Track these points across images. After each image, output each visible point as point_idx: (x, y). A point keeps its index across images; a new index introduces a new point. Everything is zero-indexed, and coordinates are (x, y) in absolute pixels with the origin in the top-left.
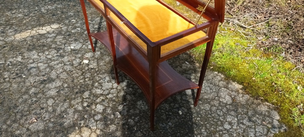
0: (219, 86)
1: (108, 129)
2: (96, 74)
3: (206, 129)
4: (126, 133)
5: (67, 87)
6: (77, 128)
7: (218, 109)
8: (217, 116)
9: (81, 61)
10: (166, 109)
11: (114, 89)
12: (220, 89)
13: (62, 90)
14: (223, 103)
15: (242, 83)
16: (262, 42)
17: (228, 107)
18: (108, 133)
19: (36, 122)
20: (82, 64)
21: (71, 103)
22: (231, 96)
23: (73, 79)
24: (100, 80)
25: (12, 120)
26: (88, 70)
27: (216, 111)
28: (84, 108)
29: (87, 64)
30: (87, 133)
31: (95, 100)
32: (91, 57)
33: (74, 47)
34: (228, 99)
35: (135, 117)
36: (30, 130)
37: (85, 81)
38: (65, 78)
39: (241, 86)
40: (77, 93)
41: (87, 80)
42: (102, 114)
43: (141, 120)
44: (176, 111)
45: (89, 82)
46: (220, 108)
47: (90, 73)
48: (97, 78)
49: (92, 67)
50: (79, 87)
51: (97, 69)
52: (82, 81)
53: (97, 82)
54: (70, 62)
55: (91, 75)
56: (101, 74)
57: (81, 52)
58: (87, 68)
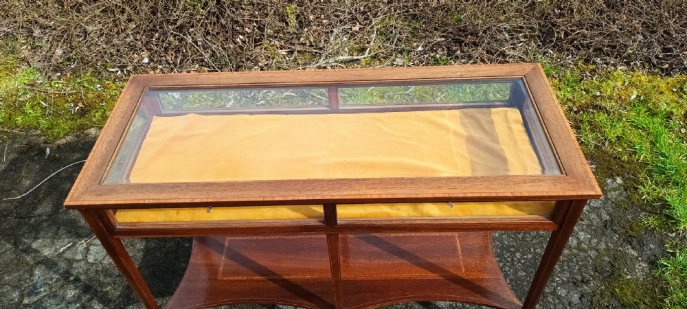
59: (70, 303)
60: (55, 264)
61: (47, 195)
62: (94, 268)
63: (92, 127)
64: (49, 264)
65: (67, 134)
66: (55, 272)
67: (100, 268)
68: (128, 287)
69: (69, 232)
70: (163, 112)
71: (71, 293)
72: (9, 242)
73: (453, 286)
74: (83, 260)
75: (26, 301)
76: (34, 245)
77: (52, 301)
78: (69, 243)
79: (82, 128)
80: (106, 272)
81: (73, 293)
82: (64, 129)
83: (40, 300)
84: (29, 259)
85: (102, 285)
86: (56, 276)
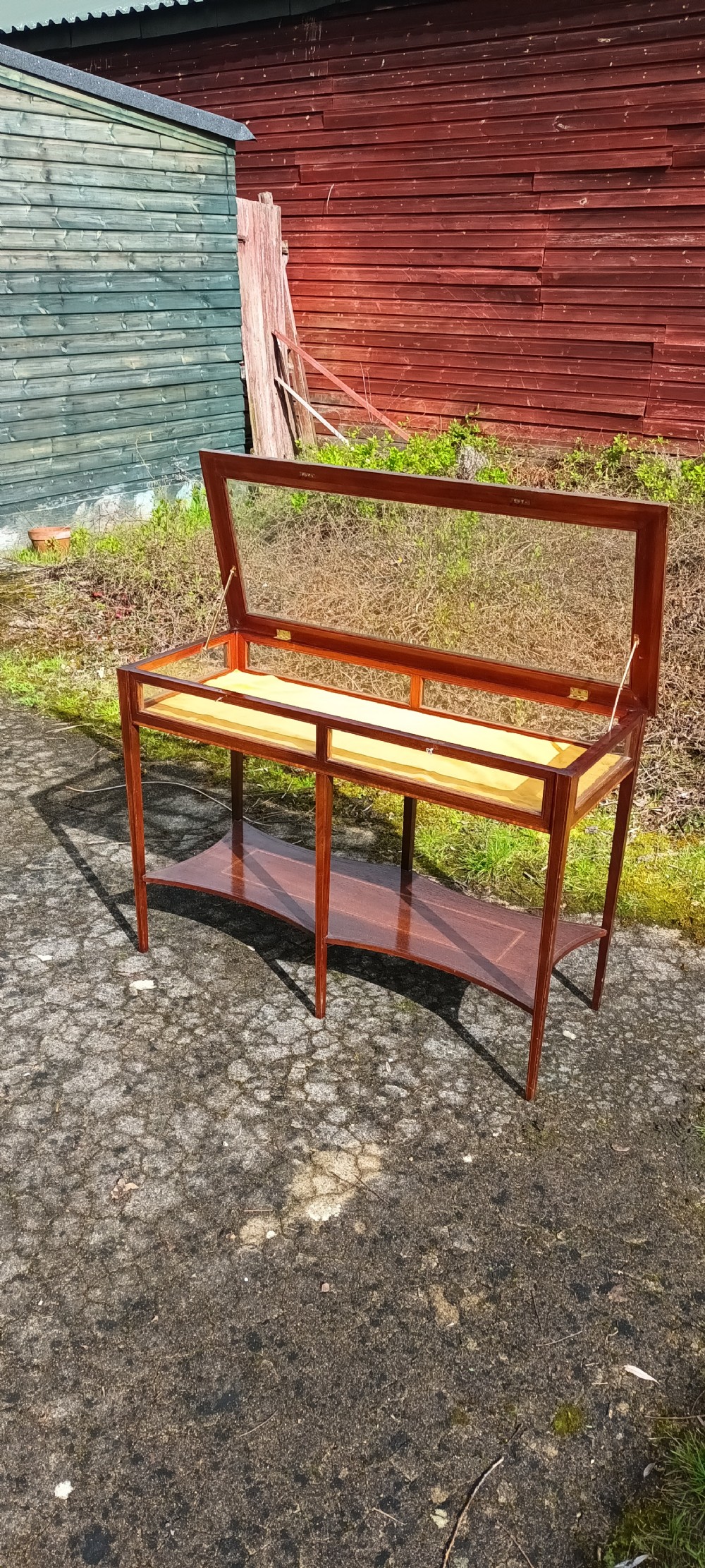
0: (621, 947)
1: (398, 1134)
2: (217, 1010)
3: (667, 1052)
4: (461, 1127)
5: (148, 1071)
6: (296, 1161)
7: (660, 999)
8: (670, 1014)
9: (122, 987)
10: (522, 1037)
11: (317, 1032)
12: (630, 953)
13: (140, 1082)
14: (662, 982)
15: (674, 922)
16: (652, 812)
17: (680, 986)
18: (406, 1143)
19: (136, 1190)
21: (209, 1107)
22: (668, 961)
23: (150, 1043)
24: (248, 1021)
25: (36, 1213)
26: (175, 1004)
27: (660, 1004)
28: (267, 1105)
29: (154, 990)
30: (342, 1165)
31: (286, 1077)
32: (148, 969)
33: (52, 954)
34: (664, 971)
35: (453, 1080)
36: (137, 1218)
37: (197, 1038)
38: (115, 1047)
39: (675, 933)
40: (201, 1076)
41: (198, 1032)
42: (343, 1104)
43: (477, 1085)
44: (555, 1035)
45: (212, 1037)
46: (663, 994)
47: (192, 1010)
48: (231, 1017)
49: (185, 994)
50: (191, 1059)
51: (207, 996)
52: (188, 1041)
53: (244, 1028)
54: (84, 999)
55: (202, 1015)
56: (235, 1005)
57: (94, 962)
58: (166, 1002)
59: (68, 882)
60: (77, 852)
61: (110, 799)
62: (111, 866)
63: (201, 760)
64: (70, 848)
65: (169, 759)
66: (71, 856)
67: (117, 868)
68: (132, 891)
69: (110, 832)
70: (247, 668)
71: (76, 875)
72: (46, 821)
73: (472, 962)
74: (106, 857)
75: (29, 866)
76: (69, 831)
77: (53, 875)
78: (103, 840)
79: (193, 757)
80: (121, 873)
82: (169, 753)
83: (42, 870)
84: (55, 839)
85: (109, 880)
86: (69, 859)
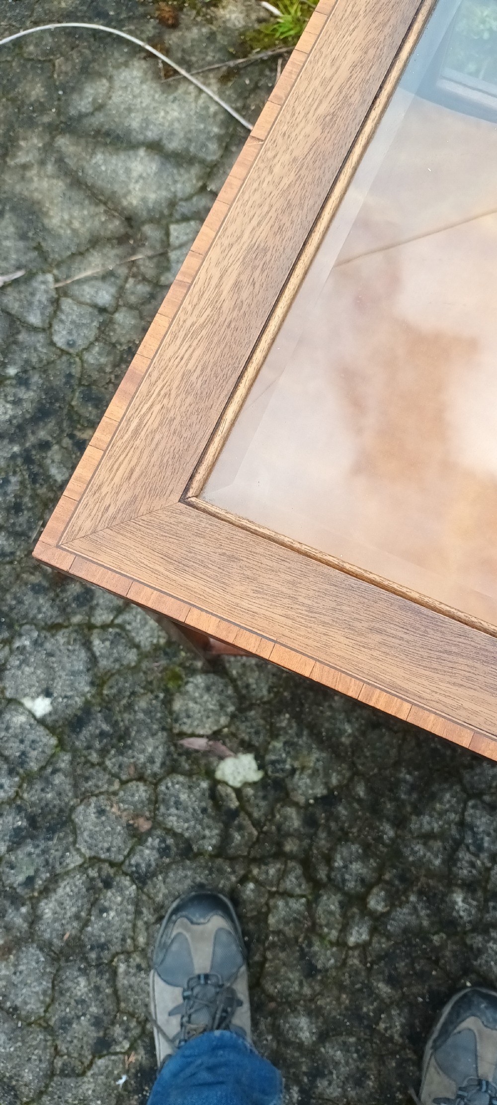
2: (389, 832)
5: (323, 1037)
9: (204, 785)
13: (317, 1073)
20: (234, 804)
23: (303, 954)
24: (451, 860)
26: (310, 821)
29: (263, 785)
32: (233, 716)
33: (48, 693)
37: (378, 923)
41: (376, 903)
45: (402, 916)
47: (343, 837)
48: (419, 848)
49: (320, 791)
50: (384, 989)
51: (361, 791)
52: (365, 937)
53: (449, 880)
54: (149, 833)
55: (368, 851)
56: (418, 813)
57: (129, 707)
58: (294, 819)
62: (62, 364)
69: (23, 235)
74: (44, 330)
78: (18, 268)
81: (10, 412)
